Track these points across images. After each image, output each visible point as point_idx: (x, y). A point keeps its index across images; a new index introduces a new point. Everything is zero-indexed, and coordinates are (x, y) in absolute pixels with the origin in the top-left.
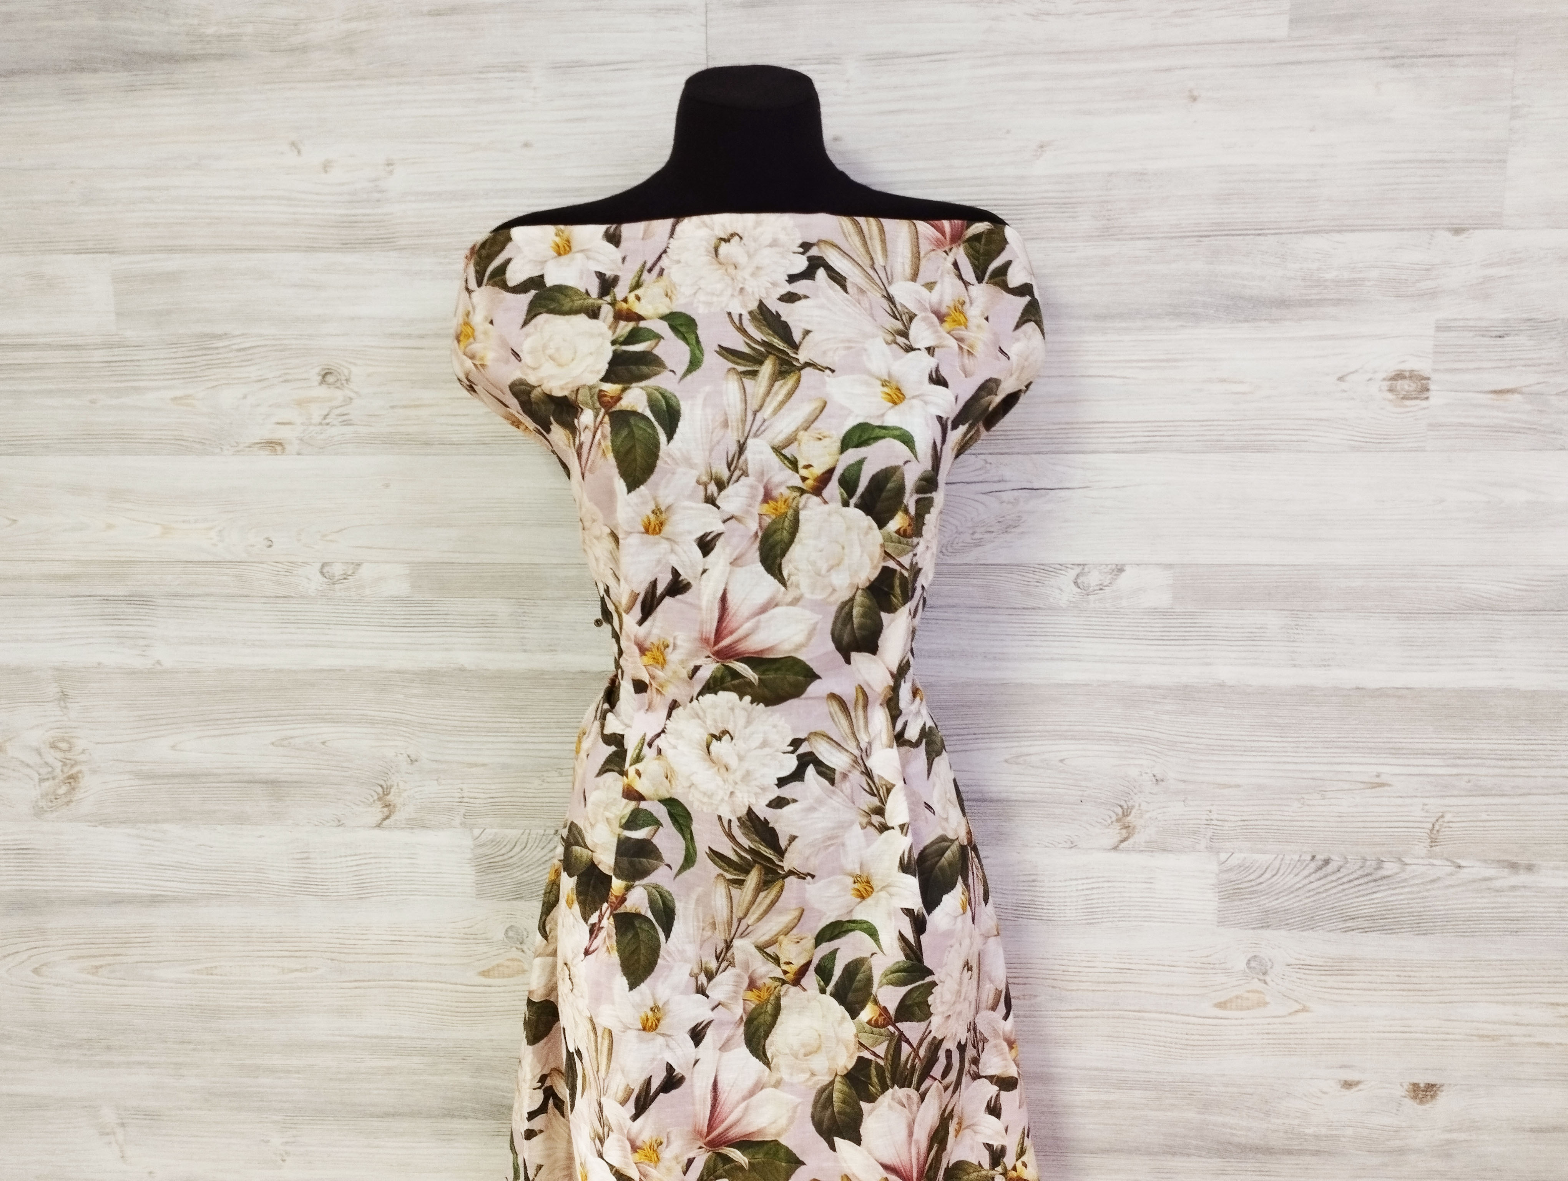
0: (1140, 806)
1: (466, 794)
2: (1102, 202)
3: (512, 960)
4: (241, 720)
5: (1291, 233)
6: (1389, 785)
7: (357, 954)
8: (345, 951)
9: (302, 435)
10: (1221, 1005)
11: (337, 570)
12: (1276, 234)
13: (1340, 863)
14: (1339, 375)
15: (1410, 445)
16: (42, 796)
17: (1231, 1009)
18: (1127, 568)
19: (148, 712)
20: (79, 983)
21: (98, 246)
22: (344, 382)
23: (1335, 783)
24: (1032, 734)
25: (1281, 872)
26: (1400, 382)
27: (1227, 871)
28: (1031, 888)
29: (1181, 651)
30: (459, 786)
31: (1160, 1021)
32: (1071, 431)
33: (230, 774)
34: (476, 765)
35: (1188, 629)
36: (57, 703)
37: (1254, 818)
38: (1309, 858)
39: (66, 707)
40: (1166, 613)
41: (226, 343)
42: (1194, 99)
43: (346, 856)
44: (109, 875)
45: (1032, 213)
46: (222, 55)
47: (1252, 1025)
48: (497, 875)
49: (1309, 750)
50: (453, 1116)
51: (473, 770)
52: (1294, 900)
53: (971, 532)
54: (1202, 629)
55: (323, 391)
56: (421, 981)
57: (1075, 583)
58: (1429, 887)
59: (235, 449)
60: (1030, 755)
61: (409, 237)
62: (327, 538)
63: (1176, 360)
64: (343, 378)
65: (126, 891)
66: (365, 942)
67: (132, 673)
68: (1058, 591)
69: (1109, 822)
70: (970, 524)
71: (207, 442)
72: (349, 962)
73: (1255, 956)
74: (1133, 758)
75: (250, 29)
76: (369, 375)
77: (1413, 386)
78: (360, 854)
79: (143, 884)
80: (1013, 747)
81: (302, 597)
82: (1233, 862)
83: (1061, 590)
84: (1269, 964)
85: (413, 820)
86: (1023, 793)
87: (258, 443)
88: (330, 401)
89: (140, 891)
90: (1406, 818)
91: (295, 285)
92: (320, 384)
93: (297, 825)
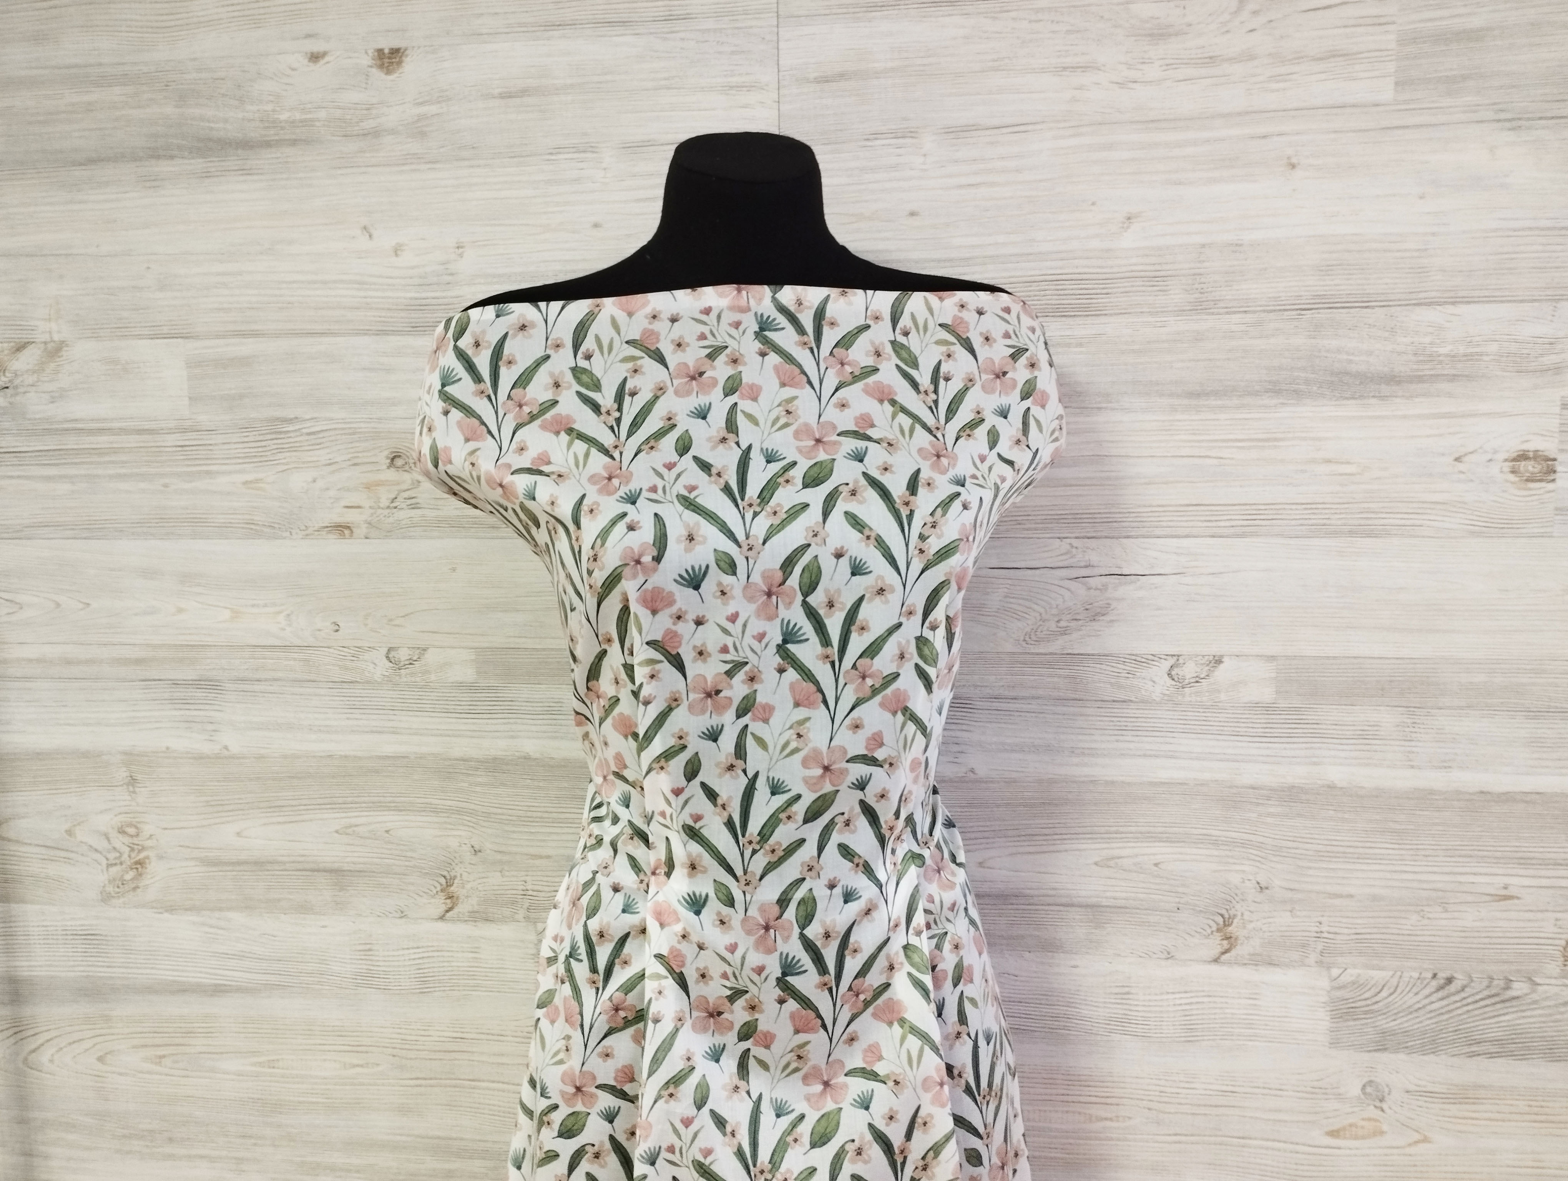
0: (1242, 914)
1: (529, 887)
2: (1194, 275)
4: (306, 808)
5: (1399, 305)
6: (1518, 898)
7: (418, 1050)
8: (407, 1047)
10: (1333, 1134)
11: (403, 655)
12: (1384, 306)
13: (1465, 982)
14: (1457, 456)
15: (1536, 530)
16: (110, 881)
17: (1345, 1138)
18: (1225, 659)
19: (215, 798)
20: (141, 1072)
21: (173, 332)
23: (1459, 894)
24: (1123, 835)
25: (1399, 990)
26: (1523, 463)
27: (1340, 988)
28: (1124, 1001)
29: (1285, 749)
30: (524, 879)
31: (1267, 1148)
32: (1163, 514)
33: (293, 862)
34: (541, 857)
35: (1293, 726)
36: (125, 787)
37: (1369, 931)
38: (1430, 975)
39: (134, 792)
40: (1268, 709)
41: (297, 427)
42: (1293, 166)
43: (408, 949)
44: (174, 963)
45: (1119, 287)
46: (295, 140)
47: (1368, 1155)
49: (1429, 859)
51: (538, 862)
52: (1414, 1022)
53: (1056, 619)
55: (391, 475)
56: (483, 1081)
60: (1121, 857)
62: (393, 623)
65: (190, 979)
67: (200, 758)
68: (1151, 683)
69: (1209, 931)
70: (1054, 611)
71: (276, 525)
72: (411, 1059)
73: (1371, 1082)
74: (1235, 864)
75: (322, 114)
77: (1538, 468)
78: (423, 947)
79: (207, 973)
80: (1104, 849)
81: (368, 682)
82: (1346, 978)
83: (1154, 682)
84: (1386, 1090)
85: (477, 912)
86: (1115, 898)
87: (327, 527)
88: (398, 484)
89: (203, 980)
90: (1537, 935)
91: (365, 369)
92: (388, 468)
93: (360, 915)
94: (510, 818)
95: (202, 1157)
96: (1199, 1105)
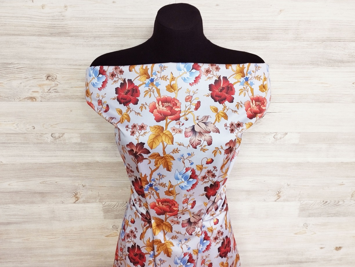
3: (115, 233)
9: (41, 96)
22: (55, 79)
48: (109, 213)
54: (305, 149)
57: (274, 137)
58: (349, 206)
59: (20, 100)
61: (74, 32)
63: (310, 77)
64: (54, 78)
76: (63, 77)
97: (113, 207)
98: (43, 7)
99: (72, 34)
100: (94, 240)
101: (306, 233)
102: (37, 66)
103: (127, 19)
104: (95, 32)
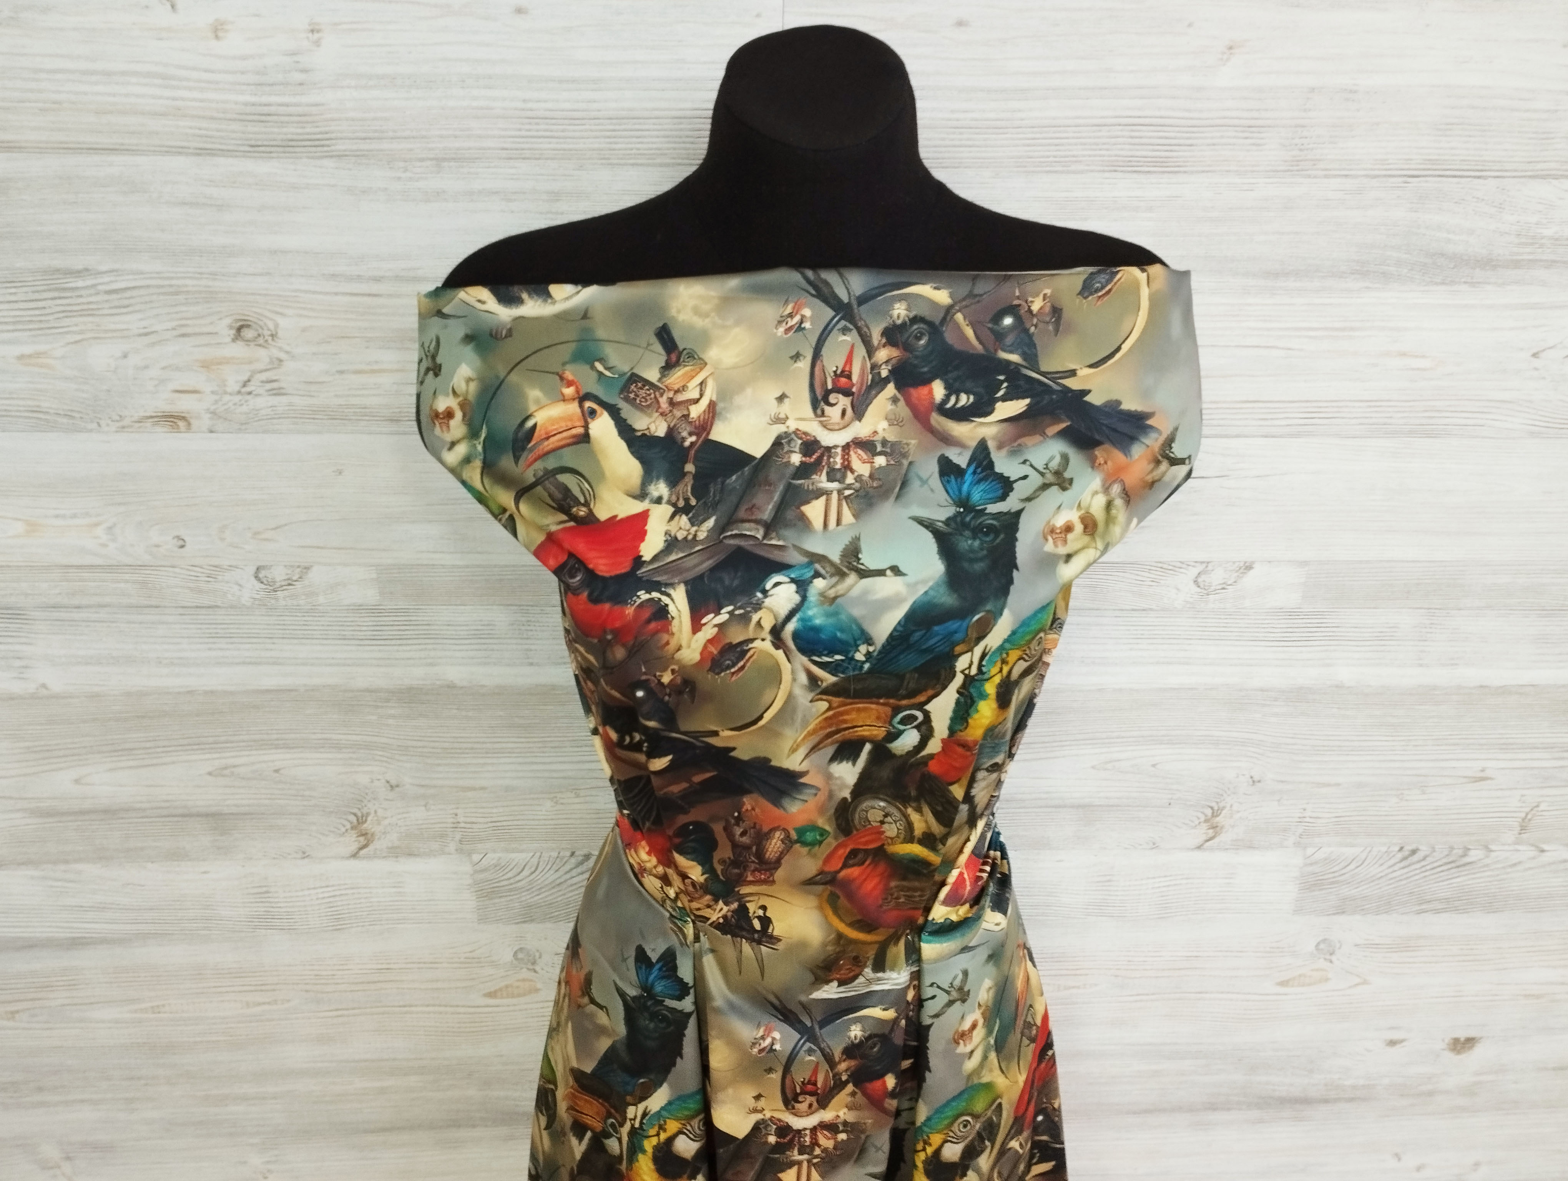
0: (1231, 806)
1: (461, 819)
2: (1297, 126)
3: (524, 980)
4: (165, 749)
6: (1492, 779)
7: (335, 984)
8: (323, 981)
9: (213, 408)
10: (1283, 984)
11: (279, 574)
12: (1496, 177)
13: (1427, 853)
14: (1535, 351)
17: (1293, 986)
18: (1256, 565)
19: (39, 743)
22: (270, 338)
23: (1438, 778)
24: (1125, 740)
25: (1366, 863)
27: (1311, 864)
28: (1104, 888)
29: (1301, 652)
30: (452, 812)
31: (1221, 1000)
33: (157, 808)
34: (473, 789)
35: (1314, 630)
37: (1348, 814)
38: (1397, 848)
40: (1292, 613)
41: (89, 282)
43: (314, 888)
44: (14, 920)
45: (1205, 138)
47: (1314, 998)
48: (503, 900)
49: (1419, 748)
50: (459, 1126)
51: (470, 794)
52: (1373, 888)
54: (1328, 629)
55: (238, 350)
56: (416, 1006)
57: (1196, 583)
58: (1509, 870)
59: (121, 424)
60: (1120, 760)
61: (350, 139)
62: (261, 537)
63: (1352, 329)
64: (267, 333)
65: (38, 935)
66: (346, 972)
67: (9, 699)
68: (1174, 591)
69: (1197, 822)
71: (75, 414)
72: (328, 992)
73: (1325, 940)
74: (1231, 761)
76: (304, 330)
78: (333, 886)
79: (57, 927)
80: (1103, 753)
81: (232, 607)
82: (1319, 855)
83: (1178, 589)
84: (1338, 945)
85: (397, 847)
86: (1107, 798)
87: (152, 417)
88: (250, 363)
89: (57, 935)
90: (1501, 809)
91: (185, 204)
92: (234, 340)
93: (251, 859)
94: (434, 750)
95: (82, 1101)
96: (1164, 970)
97: (515, 871)
98: (217, 30)
99: (341, 146)
100: (437, 1009)
101: (1327, 980)
102: (195, 282)
103: (574, 81)
104: (441, 137)
